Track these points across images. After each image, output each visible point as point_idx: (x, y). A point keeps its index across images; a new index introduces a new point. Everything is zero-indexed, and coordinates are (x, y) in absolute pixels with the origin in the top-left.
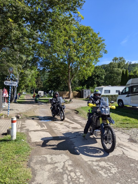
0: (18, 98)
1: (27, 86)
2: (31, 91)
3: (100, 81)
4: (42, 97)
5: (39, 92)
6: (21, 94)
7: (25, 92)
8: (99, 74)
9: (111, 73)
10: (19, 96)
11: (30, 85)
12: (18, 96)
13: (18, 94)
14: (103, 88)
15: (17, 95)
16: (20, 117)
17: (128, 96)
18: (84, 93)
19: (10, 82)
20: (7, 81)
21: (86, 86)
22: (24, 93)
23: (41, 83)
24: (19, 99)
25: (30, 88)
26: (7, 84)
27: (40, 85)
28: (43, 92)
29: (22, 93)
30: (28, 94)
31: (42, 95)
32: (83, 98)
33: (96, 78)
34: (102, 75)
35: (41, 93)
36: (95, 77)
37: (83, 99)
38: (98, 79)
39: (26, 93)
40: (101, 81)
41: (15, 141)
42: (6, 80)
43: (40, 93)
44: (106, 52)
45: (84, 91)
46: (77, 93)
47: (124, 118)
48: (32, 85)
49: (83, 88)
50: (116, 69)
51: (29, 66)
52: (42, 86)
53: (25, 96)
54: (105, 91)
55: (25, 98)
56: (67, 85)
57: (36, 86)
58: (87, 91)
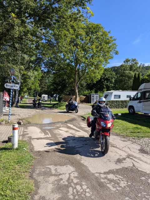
0: (19, 101)
1: (29, 89)
2: (34, 94)
3: (109, 84)
4: (46, 101)
5: (43, 95)
6: (22, 97)
8: (109, 77)
9: (122, 76)
10: (21, 99)
12: (20, 100)
13: (19, 98)
14: (112, 92)
16: (22, 123)
17: (140, 102)
18: (92, 98)
20: (8, 84)
21: (94, 90)
22: (26, 96)
24: (20, 103)
25: (32, 91)
26: (8, 87)
27: (44, 88)
28: (47, 96)
29: (24, 96)
30: (31, 98)
31: (46, 98)
32: (91, 103)
33: (106, 82)
34: (112, 78)
35: (44, 97)
36: (105, 81)
38: (107, 82)
39: (28, 97)
40: (111, 85)
41: (17, 149)
42: (7, 82)
44: (117, 53)
45: (92, 95)
46: (84, 97)
47: (135, 126)
48: (35, 88)
49: (91, 93)
50: (127, 72)
51: (32, 67)
52: (45, 89)
53: (27, 99)
54: (115, 96)
55: (28, 102)
56: (73, 89)
57: (39, 89)
58: (95, 96)
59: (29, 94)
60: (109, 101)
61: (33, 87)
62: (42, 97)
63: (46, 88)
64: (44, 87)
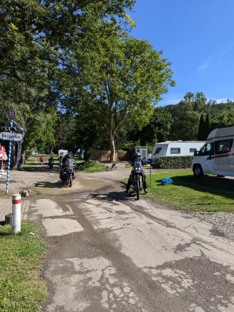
0: (23, 161)
1: (39, 142)
2: (46, 149)
3: (163, 132)
5: (61, 151)
7: (36, 152)
8: (162, 122)
9: (182, 119)
10: (26, 158)
11: (43, 139)
12: (24, 158)
14: (168, 144)
15: (22, 157)
16: (28, 194)
17: (210, 158)
19: (11, 134)
20: (4, 133)
21: (139, 141)
22: (34, 153)
23: (63, 136)
24: (25, 164)
25: (44, 144)
26: (5, 138)
27: (62, 139)
28: (67, 151)
29: (31, 152)
33: (157, 128)
34: (167, 123)
36: (155, 126)
38: (159, 129)
39: (37, 154)
40: (165, 132)
41: (20, 234)
42: (4, 130)
43: (62, 154)
44: (173, 84)
45: (136, 149)
46: (125, 152)
47: (203, 194)
48: (48, 139)
49: (135, 145)
50: (190, 112)
51: (42, 107)
52: (64, 142)
53: (36, 158)
54: (172, 149)
56: (107, 140)
57: (54, 141)
58: (141, 150)
59: (38, 149)
60: (163, 158)
62: (59, 154)
63: (65, 139)
64: (62, 138)
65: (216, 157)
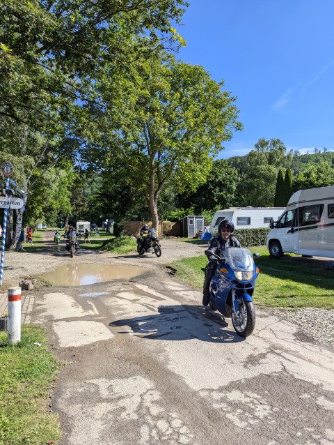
1: (49, 209)
2: (59, 220)
3: (226, 195)
5: (79, 223)
7: (43, 225)
8: (224, 180)
9: (252, 176)
11: (55, 207)
13: (25, 230)
14: (233, 212)
15: (22, 232)
16: (31, 287)
17: (292, 231)
18: (189, 225)
19: (6, 199)
21: (192, 208)
22: (40, 226)
23: (84, 201)
25: (55, 214)
27: (81, 206)
28: (88, 223)
29: (36, 226)
30: (52, 229)
32: (186, 236)
33: (217, 189)
34: (231, 182)
36: (215, 187)
37: (186, 239)
38: (221, 191)
39: (46, 227)
40: (229, 195)
41: (19, 345)
43: (82, 226)
44: (239, 127)
45: (189, 220)
46: (173, 224)
48: (62, 207)
49: (187, 214)
50: (263, 167)
51: (53, 159)
52: (85, 209)
53: (44, 233)
54: (239, 219)
55: (44, 240)
56: (147, 206)
57: (71, 209)
58: (195, 220)
59: (47, 220)
61: (56, 205)
62: (78, 227)
63: (86, 205)
64: (81, 203)
65: (300, 229)
